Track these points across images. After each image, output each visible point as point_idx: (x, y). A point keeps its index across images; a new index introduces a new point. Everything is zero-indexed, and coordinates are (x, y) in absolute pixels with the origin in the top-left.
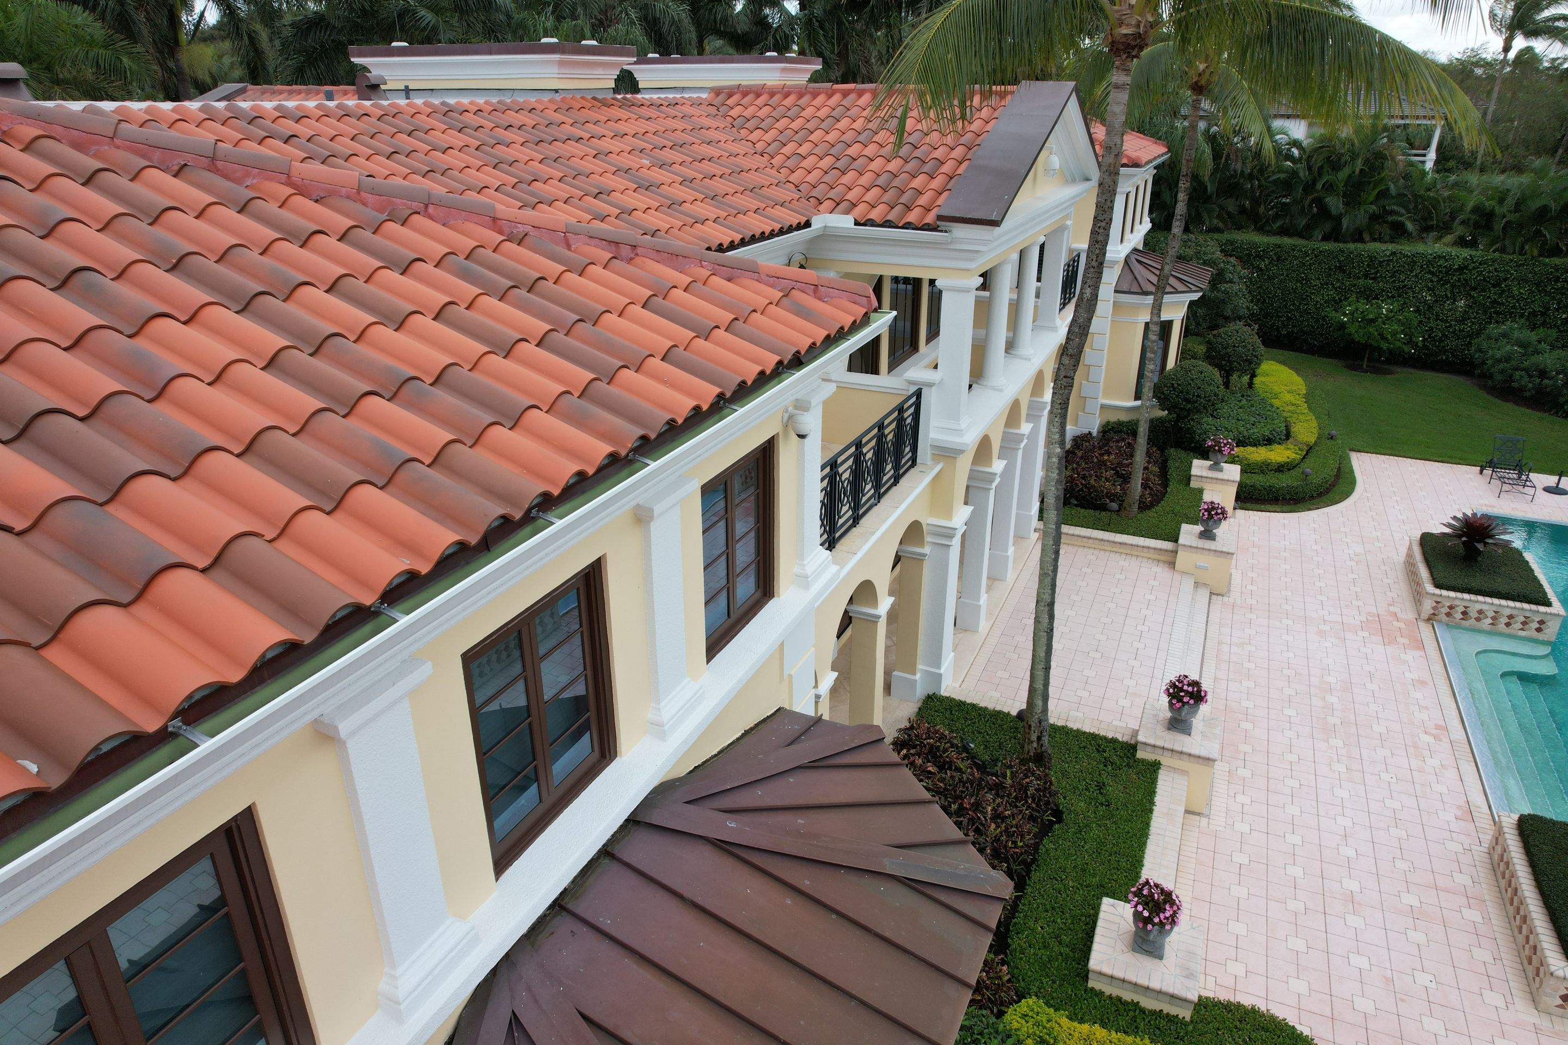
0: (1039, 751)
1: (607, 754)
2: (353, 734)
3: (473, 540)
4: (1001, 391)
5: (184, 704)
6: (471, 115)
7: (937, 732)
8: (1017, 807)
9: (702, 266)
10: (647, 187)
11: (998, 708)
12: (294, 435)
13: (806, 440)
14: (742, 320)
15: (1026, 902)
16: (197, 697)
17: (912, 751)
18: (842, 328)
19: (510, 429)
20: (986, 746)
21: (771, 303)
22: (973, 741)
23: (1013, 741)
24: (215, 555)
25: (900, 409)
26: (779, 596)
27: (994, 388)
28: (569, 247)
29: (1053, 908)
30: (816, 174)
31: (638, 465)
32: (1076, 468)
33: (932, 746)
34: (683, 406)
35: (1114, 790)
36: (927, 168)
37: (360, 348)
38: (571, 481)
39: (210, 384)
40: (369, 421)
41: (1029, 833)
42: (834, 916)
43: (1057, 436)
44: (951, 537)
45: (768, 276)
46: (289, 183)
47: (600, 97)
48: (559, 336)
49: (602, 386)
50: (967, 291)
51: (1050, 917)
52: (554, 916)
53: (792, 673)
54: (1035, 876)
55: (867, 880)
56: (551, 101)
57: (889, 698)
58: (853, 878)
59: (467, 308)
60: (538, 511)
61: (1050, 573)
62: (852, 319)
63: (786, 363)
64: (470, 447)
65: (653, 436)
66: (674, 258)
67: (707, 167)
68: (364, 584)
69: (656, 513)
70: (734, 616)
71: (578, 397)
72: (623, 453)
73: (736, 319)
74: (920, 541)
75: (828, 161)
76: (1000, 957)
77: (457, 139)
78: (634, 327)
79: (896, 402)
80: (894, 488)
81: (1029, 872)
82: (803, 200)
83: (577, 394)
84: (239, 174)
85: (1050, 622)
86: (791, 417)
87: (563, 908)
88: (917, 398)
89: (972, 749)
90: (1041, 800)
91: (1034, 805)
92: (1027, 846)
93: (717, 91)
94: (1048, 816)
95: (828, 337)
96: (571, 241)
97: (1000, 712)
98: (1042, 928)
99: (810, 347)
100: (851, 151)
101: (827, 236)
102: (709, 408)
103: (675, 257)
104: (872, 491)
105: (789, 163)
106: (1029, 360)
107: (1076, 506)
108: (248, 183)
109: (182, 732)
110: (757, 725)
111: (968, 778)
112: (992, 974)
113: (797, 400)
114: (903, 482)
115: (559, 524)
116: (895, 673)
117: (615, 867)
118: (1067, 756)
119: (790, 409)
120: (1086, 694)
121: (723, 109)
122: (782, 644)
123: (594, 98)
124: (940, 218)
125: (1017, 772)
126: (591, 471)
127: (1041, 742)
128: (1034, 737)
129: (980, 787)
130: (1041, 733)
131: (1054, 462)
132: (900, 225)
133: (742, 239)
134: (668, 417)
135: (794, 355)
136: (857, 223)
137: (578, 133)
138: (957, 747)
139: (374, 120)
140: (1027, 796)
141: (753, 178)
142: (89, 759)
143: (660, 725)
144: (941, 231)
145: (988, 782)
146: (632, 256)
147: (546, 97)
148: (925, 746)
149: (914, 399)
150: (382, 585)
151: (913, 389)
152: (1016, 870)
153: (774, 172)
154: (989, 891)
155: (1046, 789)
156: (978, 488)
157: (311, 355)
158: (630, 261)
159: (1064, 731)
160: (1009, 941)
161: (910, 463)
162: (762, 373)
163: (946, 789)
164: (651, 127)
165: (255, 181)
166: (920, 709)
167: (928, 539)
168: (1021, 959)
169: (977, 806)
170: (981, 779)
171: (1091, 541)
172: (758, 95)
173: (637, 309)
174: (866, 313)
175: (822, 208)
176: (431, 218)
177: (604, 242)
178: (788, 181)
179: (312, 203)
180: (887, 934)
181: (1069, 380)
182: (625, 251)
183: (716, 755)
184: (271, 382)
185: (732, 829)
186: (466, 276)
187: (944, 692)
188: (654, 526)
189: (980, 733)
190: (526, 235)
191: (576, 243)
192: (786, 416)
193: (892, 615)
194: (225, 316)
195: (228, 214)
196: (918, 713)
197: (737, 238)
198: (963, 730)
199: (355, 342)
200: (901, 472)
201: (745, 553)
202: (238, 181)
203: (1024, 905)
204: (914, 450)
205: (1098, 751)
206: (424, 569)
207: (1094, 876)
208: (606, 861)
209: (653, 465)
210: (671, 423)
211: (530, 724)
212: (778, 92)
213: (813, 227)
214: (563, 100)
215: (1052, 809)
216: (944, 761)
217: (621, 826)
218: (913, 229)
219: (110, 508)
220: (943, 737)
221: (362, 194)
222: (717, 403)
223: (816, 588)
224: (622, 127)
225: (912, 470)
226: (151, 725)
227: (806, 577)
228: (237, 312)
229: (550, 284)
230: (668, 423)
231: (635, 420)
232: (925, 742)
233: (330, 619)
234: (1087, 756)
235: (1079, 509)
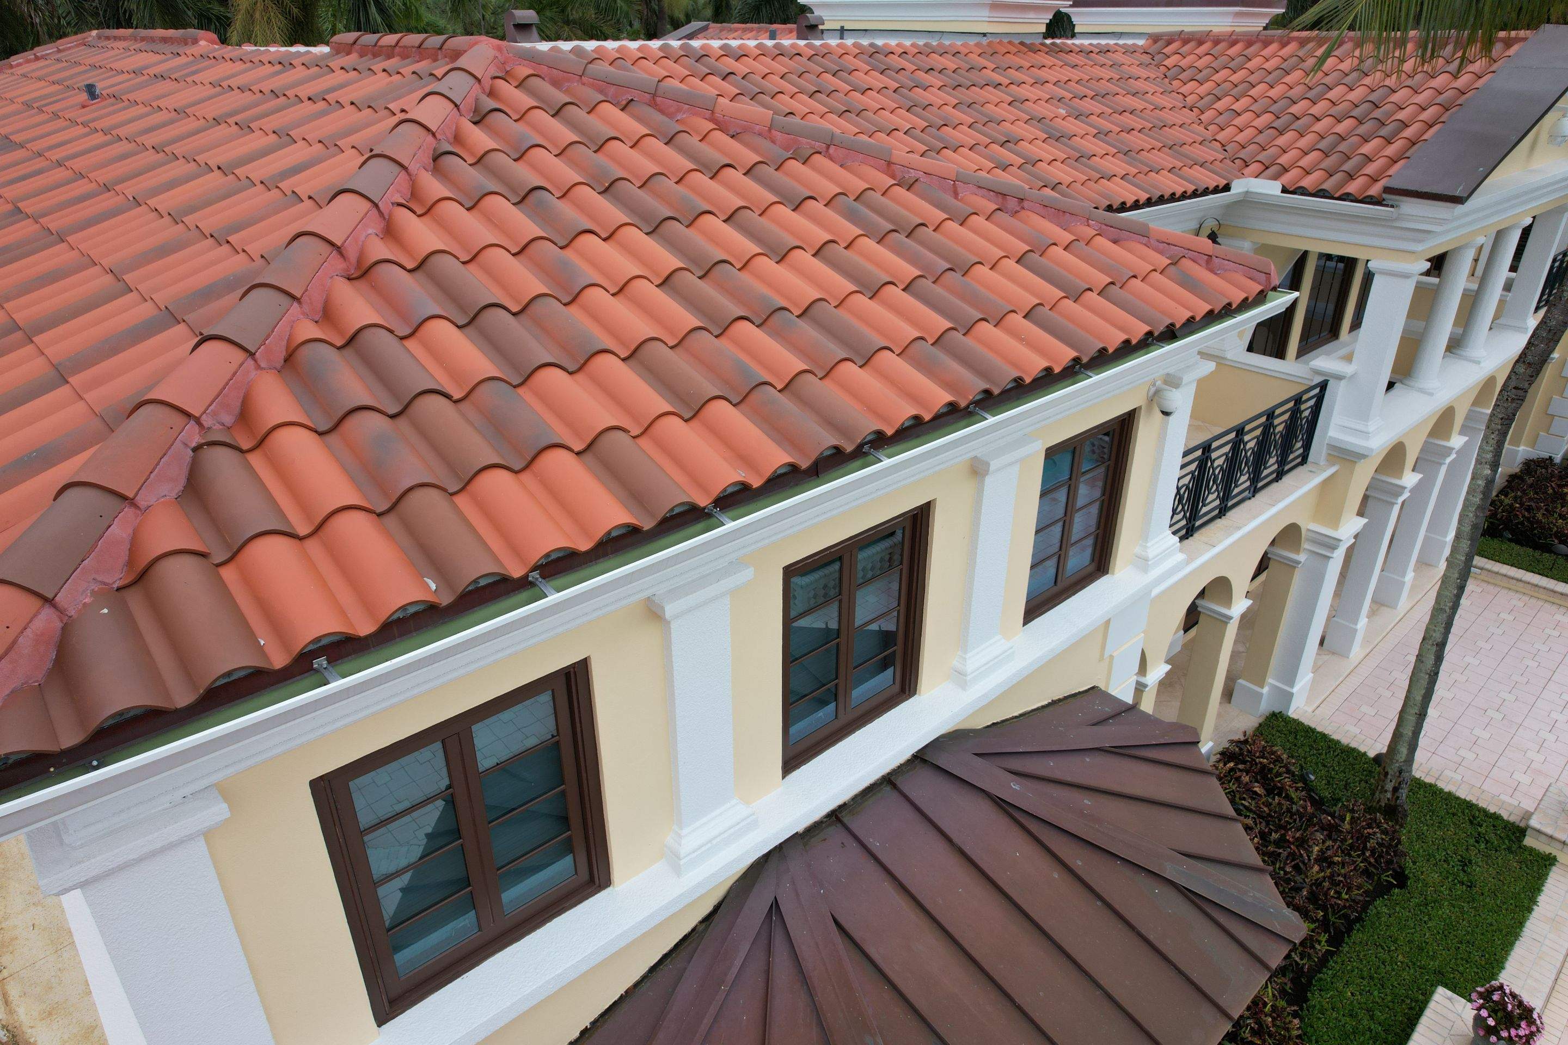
0: (1393, 803)
1: (907, 687)
2: (677, 617)
3: (804, 464)
4: (1431, 394)
5: (543, 560)
6: (896, 57)
7: (1273, 753)
8: (1350, 855)
9: (1088, 225)
10: (1058, 138)
11: (1353, 745)
12: (672, 348)
13: (1171, 418)
14: (1119, 285)
15: (1339, 960)
16: (554, 556)
17: (1241, 766)
18: (1230, 304)
19: (860, 367)
20: (1329, 782)
21: (1155, 270)
22: (1314, 773)
23: (1363, 784)
24: (589, 441)
25: (1298, 400)
26: (1113, 574)
27: (1422, 391)
28: (956, 195)
29: (1371, 978)
30: (1249, 132)
31: (978, 417)
32: (1521, 497)
33: (1264, 767)
34: (1035, 365)
35: (1481, 871)
36: (1384, 131)
37: (744, 276)
38: (907, 424)
39: (613, 295)
40: (737, 343)
41: (1359, 888)
42: (1099, 903)
43: (1489, 456)
44: (1333, 548)
45: (1158, 241)
46: (712, 120)
47: (1028, 42)
48: (927, 283)
49: (958, 336)
50: (1406, 276)
51: (1364, 986)
52: (830, 825)
53: (1115, 654)
54: (1356, 936)
55: (1141, 878)
56: (978, 45)
57: (1228, 705)
58: (1128, 872)
59: (846, 248)
60: (870, 447)
61: (1448, 610)
62: (1243, 295)
63: (1156, 334)
64: (820, 379)
65: (996, 391)
66: (1059, 214)
67: (1127, 120)
68: (701, 486)
69: (992, 468)
70: (1060, 585)
71: (932, 345)
72: (963, 404)
73: (1112, 283)
74: (1297, 547)
75: (1266, 118)
76: (1293, 1008)
77: (877, 80)
78: (1004, 281)
79: (1294, 391)
80: (1275, 485)
81: (1349, 930)
82: (1228, 161)
83: (931, 341)
84: (672, 110)
85: (1436, 664)
86: (1157, 392)
87: (839, 820)
88: (1321, 391)
89: (1312, 781)
90: (1383, 857)
91: (1372, 860)
92: (1354, 901)
93: (1155, 38)
94: (1387, 876)
95: (1211, 312)
96: (959, 190)
97: (1354, 750)
98: (1352, 994)
99: (1188, 320)
100: (1295, 109)
101: (1248, 202)
102: (1062, 371)
103: (1061, 213)
104: (1248, 483)
105: (1220, 120)
106: (1479, 363)
107: (1510, 540)
108: (679, 118)
109: (538, 583)
110: (1066, 698)
111: (1298, 810)
112: (1278, 1023)
113: (1168, 374)
114: (1287, 480)
115: (887, 462)
116: (1240, 681)
117: (894, 795)
118: (1428, 817)
119: (1158, 383)
120: (1471, 756)
121: (1157, 58)
122: (1108, 623)
123: (1022, 43)
124: (1387, 190)
125: (1358, 818)
126: (927, 417)
127: (1397, 794)
128: (1389, 786)
129: (1310, 823)
130: (1400, 784)
131: (1479, 486)
132: (1336, 195)
133: (1149, 199)
134: (1015, 374)
135: (1167, 327)
136: (1284, 190)
137: (997, 78)
138: (1293, 774)
139: (804, 59)
140: (1365, 848)
141: (1176, 134)
142: (470, 588)
143: (962, 674)
144: (1387, 206)
145: (1320, 820)
146: (1018, 209)
147: (972, 41)
148: (1256, 764)
149: (1317, 391)
150: (716, 491)
151: (1318, 379)
152: (1334, 923)
153: (1201, 128)
154: (1277, 929)
155: (1393, 845)
156: (1379, 500)
157: (700, 278)
158: (1014, 214)
159: (1432, 791)
160: (1309, 995)
161: (1299, 460)
162: (1127, 342)
163: (1269, 815)
164: (1075, 74)
165: (684, 116)
166: (1260, 725)
167: (1306, 545)
168: (1320, 1019)
169: (1302, 842)
170: (1313, 815)
171: (1521, 584)
172: (1200, 43)
173: (1010, 264)
174: (1262, 291)
175: (1246, 171)
176: (831, 158)
177: (992, 193)
178: (1215, 140)
179: (728, 138)
180: (1151, 937)
181: (1520, 393)
182: (1012, 204)
183: (1016, 717)
184: (662, 298)
185: (1014, 790)
186: (852, 217)
187: (1293, 713)
188: (988, 480)
189: (1324, 766)
190: (917, 180)
191: (964, 192)
192: (1153, 390)
193: (1247, 620)
194: (635, 235)
195: (656, 144)
196: (1257, 729)
197: (1143, 197)
198: (1305, 758)
199: (739, 270)
200: (1286, 468)
201: (1084, 522)
202: (670, 116)
203: (1336, 963)
204: (1307, 446)
205: (1471, 822)
206: (756, 483)
207: (1433, 958)
208: (888, 788)
209: (991, 420)
210: (1018, 381)
211: (838, 644)
212: (1224, 40)
213: (1233, 191)
214: (990, 44)
215: (1394, 870)
216: (1275, 785)
217: (908, 761)
218: (1352, 201)
219: (520, 391)
220: (1278, 760)
221: (773, 131)
222: (1073, 367)
223: (1155, 573)
224: (1044, 74)
225: (1300, 468)
226: (517, 572)
227: (1146, 560)
228: (647, 234)
229: (929, 231)
230: (1015, 380)
231: (981, 373)
232: (1257, 760)
233: (667, 513)
234: (1454, 824)
235: (1513, 545)
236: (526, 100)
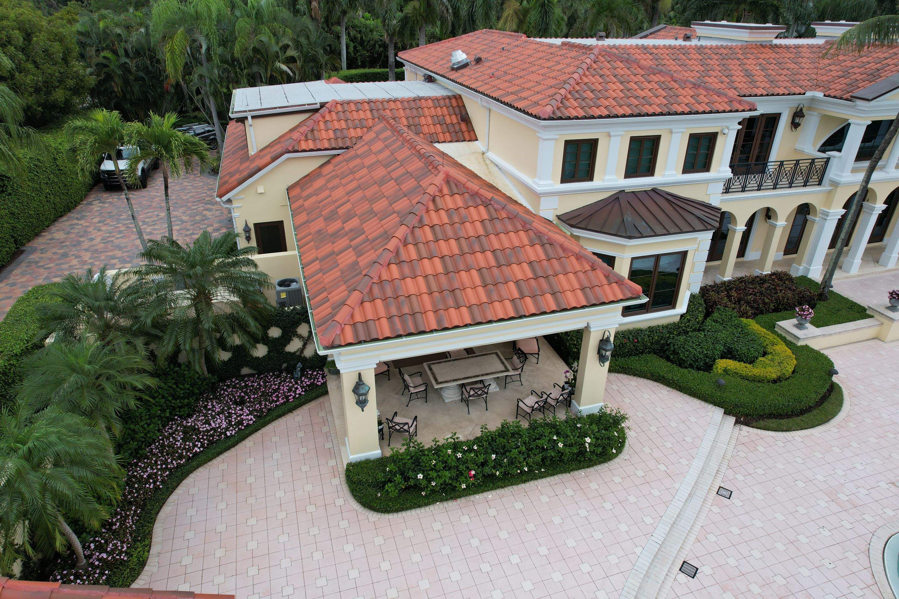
2: (612, 136)
5: (598, 115)
9: (713, 92)
10: (749, 76)
12: (620, 99)
13: (726, 135)
14: (711, 103)
19: (649, 106)
25: (814, 160)
26: (709, 172)
28: (685, 84)
30: (830, 77)
36: (872, 79)
40: (630, 100)
42: (676, 211)
44: (828, 216)
46: (638, 65)
48: (668, 97)
49: (669, 104)
50: (861, 125)
52: (632, 193)
53: (711, 195)
56: (741, 45)
58: (689, 213)
59: (655, 90)
64: (641, 106)
70: (695, 170)
72: (664, 113)
78: (685, 99)
80: (803, 188)
83: (663, 104)
86: (723, 129)
88: (827, 160)
101: (813, 99)
113: (727, 126)
114: (808, 187)
122: (708, 184)
123: (761, 45)
124: (852, 97)
128: (822, 287)
130: (825, 286)
132: (838, 98)
136: (825, 96)
141: (800, 77)
144: (851, 101)
149: (823, 160)
150: (620, 114)
156: (866, 212)
158: (697, 88)
161: (817, 183)
165: (632, 64)
167: (820, 215)
173: (689, 96)
174: (750, 109)
175: (816, 89)
184: (620, 92)
186: (659, 85)
190: (677, 80)
197: (766, 94)
200: (809, 184)
204: (821, 179)
213: (806, 95)
214: (747, 45)
218: (842, 100)
219: (598, 100)
223: (721, 175)
225: (814, 186)
227: (720, 170)
229: (674, 89)
231: (670, 110)
233: (614, 115)
236: (603, 59)
